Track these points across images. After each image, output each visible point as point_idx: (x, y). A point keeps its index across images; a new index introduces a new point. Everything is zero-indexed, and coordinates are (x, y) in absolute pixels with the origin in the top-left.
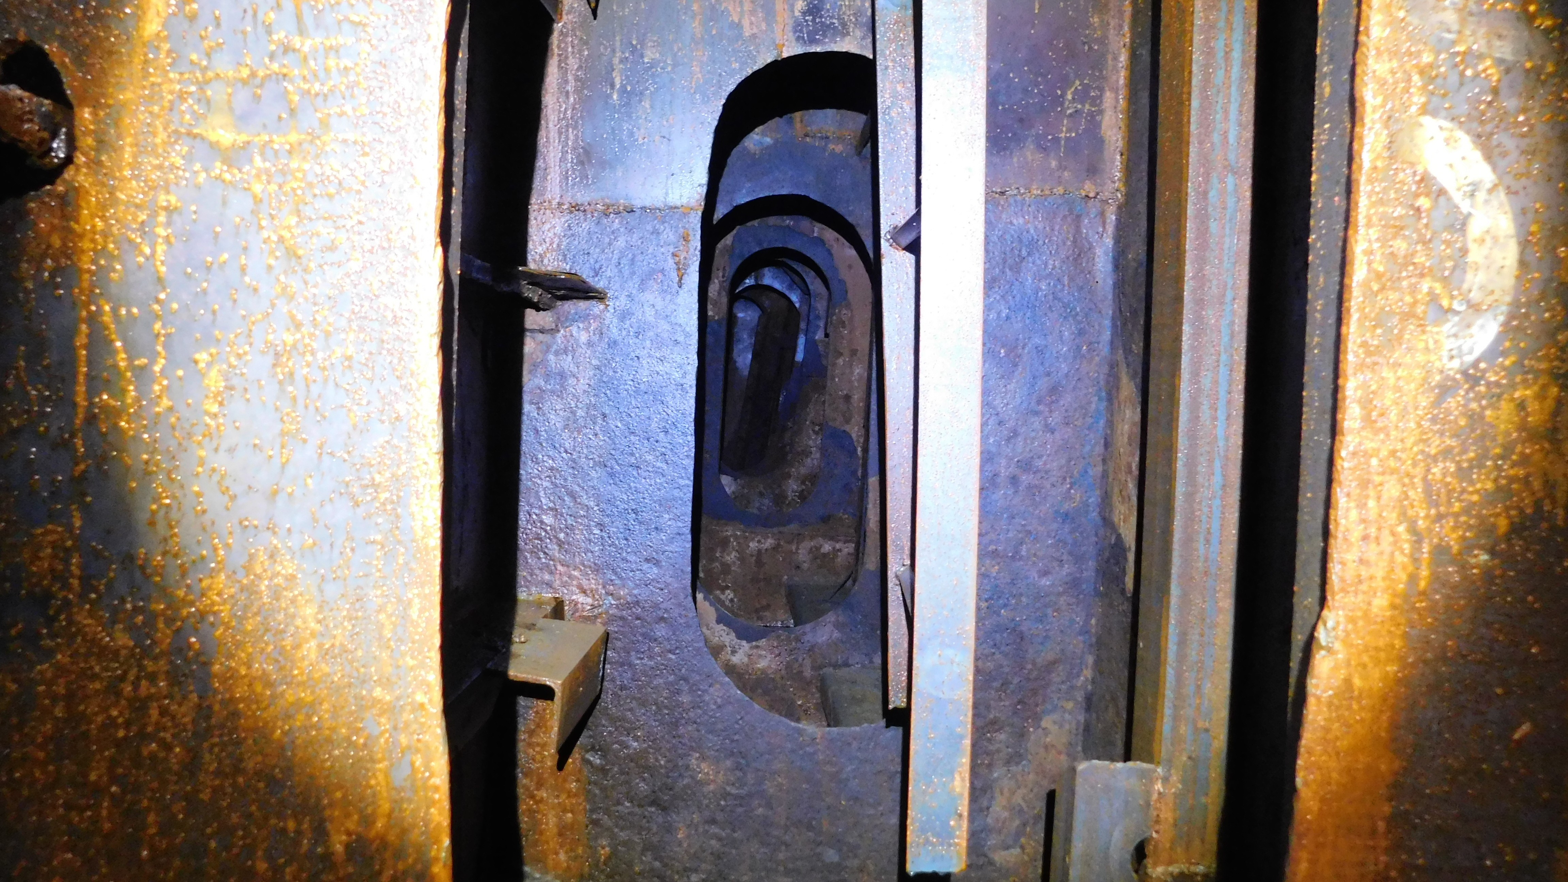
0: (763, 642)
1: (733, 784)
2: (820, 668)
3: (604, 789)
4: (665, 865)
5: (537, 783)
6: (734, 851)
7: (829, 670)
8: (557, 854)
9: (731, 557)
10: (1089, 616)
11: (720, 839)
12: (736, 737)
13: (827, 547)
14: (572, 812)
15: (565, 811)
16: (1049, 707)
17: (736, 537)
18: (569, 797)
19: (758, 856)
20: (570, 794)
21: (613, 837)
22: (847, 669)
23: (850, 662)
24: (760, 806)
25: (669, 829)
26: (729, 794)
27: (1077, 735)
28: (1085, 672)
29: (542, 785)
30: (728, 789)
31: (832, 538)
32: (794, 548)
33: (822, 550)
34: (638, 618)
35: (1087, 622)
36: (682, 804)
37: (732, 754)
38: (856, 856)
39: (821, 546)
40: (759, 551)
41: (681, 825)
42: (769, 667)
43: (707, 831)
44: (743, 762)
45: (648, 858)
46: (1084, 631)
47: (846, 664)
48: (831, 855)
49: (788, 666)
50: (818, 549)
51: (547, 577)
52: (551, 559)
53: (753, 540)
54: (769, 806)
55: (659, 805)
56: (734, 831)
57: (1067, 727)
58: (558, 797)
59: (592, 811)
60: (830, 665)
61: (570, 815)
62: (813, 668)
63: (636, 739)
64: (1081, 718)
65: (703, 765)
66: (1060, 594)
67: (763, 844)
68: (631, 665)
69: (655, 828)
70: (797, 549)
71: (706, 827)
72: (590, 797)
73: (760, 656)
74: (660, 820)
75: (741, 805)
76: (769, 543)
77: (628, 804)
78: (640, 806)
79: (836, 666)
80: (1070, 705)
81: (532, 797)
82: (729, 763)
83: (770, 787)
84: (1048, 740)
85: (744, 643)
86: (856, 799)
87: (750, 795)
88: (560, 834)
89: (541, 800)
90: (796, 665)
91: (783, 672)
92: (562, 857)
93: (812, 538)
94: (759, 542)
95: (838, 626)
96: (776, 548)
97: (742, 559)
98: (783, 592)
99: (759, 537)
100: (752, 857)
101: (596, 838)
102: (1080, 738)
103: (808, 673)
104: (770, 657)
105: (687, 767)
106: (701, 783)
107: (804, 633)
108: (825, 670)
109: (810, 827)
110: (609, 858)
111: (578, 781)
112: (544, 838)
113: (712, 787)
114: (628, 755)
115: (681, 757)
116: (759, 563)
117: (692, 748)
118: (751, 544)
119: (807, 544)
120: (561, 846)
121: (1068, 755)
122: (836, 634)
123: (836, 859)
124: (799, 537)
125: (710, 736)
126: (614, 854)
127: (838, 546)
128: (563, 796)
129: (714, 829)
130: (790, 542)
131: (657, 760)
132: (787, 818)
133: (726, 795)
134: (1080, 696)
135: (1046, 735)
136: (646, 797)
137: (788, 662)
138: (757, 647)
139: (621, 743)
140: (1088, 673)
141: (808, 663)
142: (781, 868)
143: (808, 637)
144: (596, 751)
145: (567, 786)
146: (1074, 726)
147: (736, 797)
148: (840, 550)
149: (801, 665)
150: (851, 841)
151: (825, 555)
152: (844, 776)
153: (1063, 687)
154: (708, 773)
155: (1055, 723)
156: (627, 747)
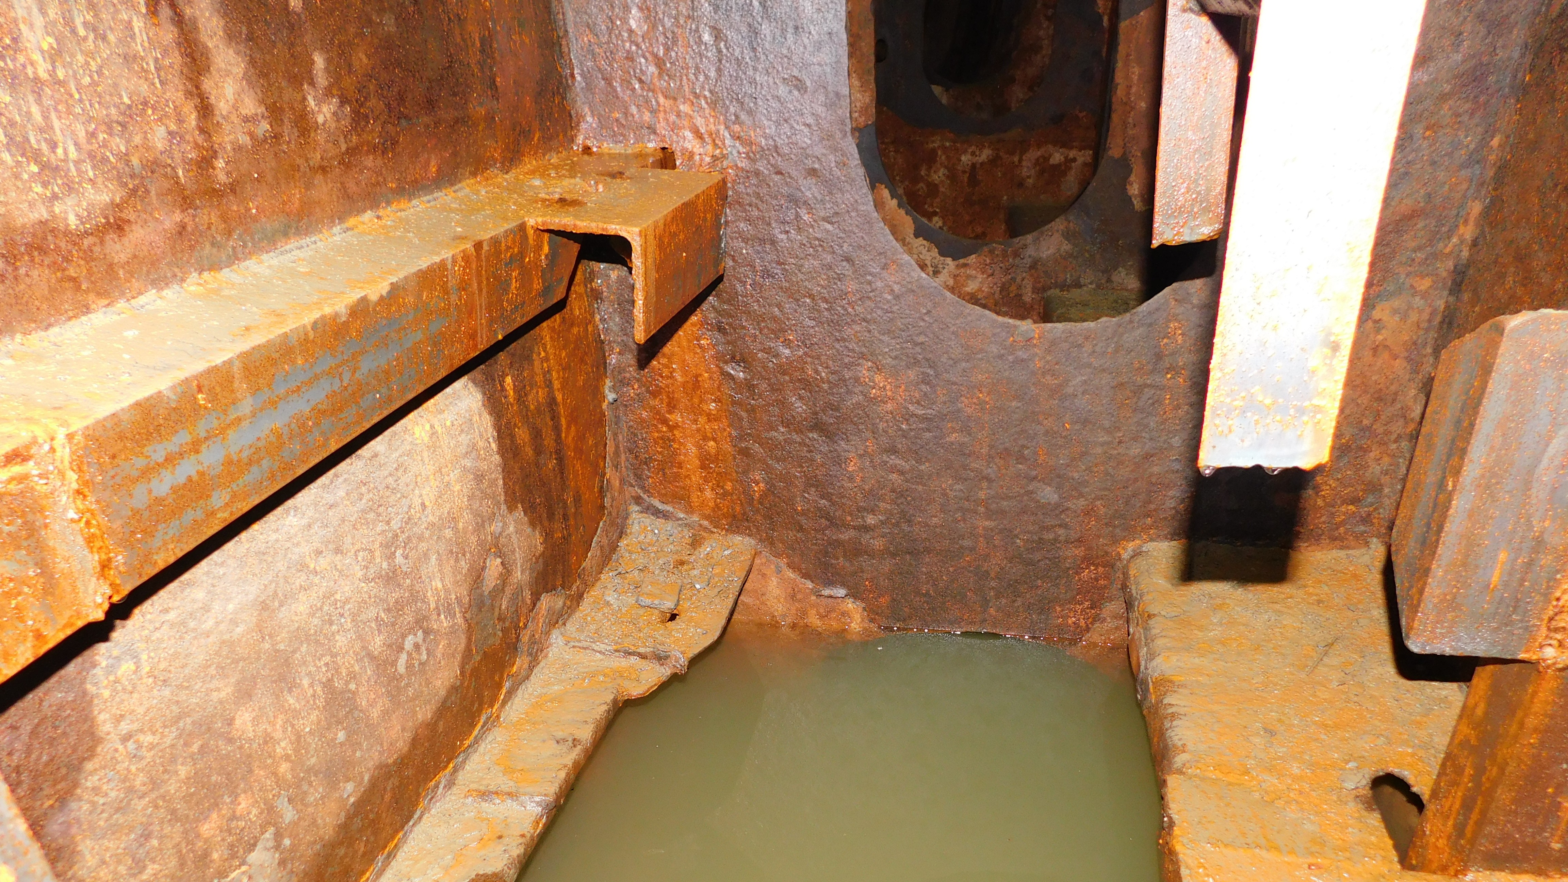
0: (972, 259)
1: (918, 403)
2: (1044, 289)
3: (751, 410)
4: (833, 504)
5: (669, 404)
6: (920, 488)
7: (1055, 292)
8: (701, 490)
9: (939, 175)
10: (1490, 132)
11: (902, 473)
12: (921, 339)
13: (1057, 157)
14: (714, 439)
15: (705, 438)
16: (1391, 288)
17: (944, 148)
18: (709, 421)
19: (952, 494)
20: (710, 418)
21: (768, 469)
22: (1079, 290)
23: (1082, 281)
24: (954, 430)
25: (839, 461)
26: (914, 415)
27: (1427, 330)
28: (1462, 229)
29: (674, 407)
30: (911, 408)
31: (1064, 145)
32: (1016, 159)
33: (1052, 161)
34: (779, 173)
35: (1483, 143)
36: (850, 427)
37: (917, 362)
38: (1081, 495)
39: (1050, 156)
40: (974, 166)
41: (851, 455)
42: (980, 290)
43: (886, 463)
44: (931, 372)
45: (812, 494)
46: (1475, 158)
47: (1078, 285)
48: (1048, 494)
49: (1004, 288)
50: (1046, 159)
51: (647, 116)
52: (649, 90)
53: (965, 152)
54: (966, 429)
55: (822, 430)
56: (919, 461)
57: (1414, 317)
58: (695, 421)
59: (741, 438)
60: (1056, 285)
61: (712, 443)
62: (1035, 290)
63: (787, 343)
64: (1440, 304)
65: (877, 378)
66: (1444, 97)
67: (958, 479)
68: (773, 242)
69: (818, 458)
70: (1020, 161)
71: (885, 458)
72: (735, 420)
73: (969, 277)
74: (825, 449)
75: (929, 430)
76: (985, 155)
77: (782, 430)
78: (799, 431)
79: (1064, 287)
80: (1425, 284)
81: (665, 422)
82: (912, 374)
83: (967, 407)
84: (1380, 337)
85: (949, 260)
86: (1086, 422)
87: (942, 417)
88: (703, 467)
89: (676, 426)
90: (1013, 288)
91: (997, 296)
92: (708, 494)
93: (1039, 146)
94: (973, 154)
95: (1068, 235)
96: (994, 161)
97: (952, 176)
98: (1002, 216)
99: (973, 148)
100: (945, 494)
101: (745, 472)
102: (1433, 334)
103: (1028, 296)
104: (980, 277)
105: (857, 380)
106: (872, 400)
107: (1025, 246)
108: (1049, 293)
109: (1021, 458)
110: (764, 496)
111: (718, 400)
112: (683, 471)
113: (889, 406)
114: (780, 366)
115: (848, 366)
116: (973, 180)
117: (863, 356)
118: (963, 158)
119: (1033, 154)
120: (706, 480)
121: (1409, 359)
122: (1066, 247)
123: (1054, 498)
124: (1023, 146)
125: (886, 338)
126: (770, 490)
127: (1072, 154)
128: (702, 420)
129: (894, 460)
130: (1012, 153)
131: (817, 372)
132: (991, 447)
133: (909, 417)
134: (1445, 267)
135: (1378, 331)
136: (806, 419)
137: (1004, 284)
138: (965, 265)
139: (768, 351)
140: (1468, 232)
141: (1028, 285)
142: (982, 509)
143: (1031, 251)
144: (738, 363)
145: (705, 408)
146: (1426, 316)
147: (925, 419)
148: (1074, 160)
149: (1019, 287)
150: (1076, 475)
151: (1055, 167)
152: (1070, 390)
153: (1420, 255)
154: (884, 387)
155: (1395, 311)
156: (777, 356)
